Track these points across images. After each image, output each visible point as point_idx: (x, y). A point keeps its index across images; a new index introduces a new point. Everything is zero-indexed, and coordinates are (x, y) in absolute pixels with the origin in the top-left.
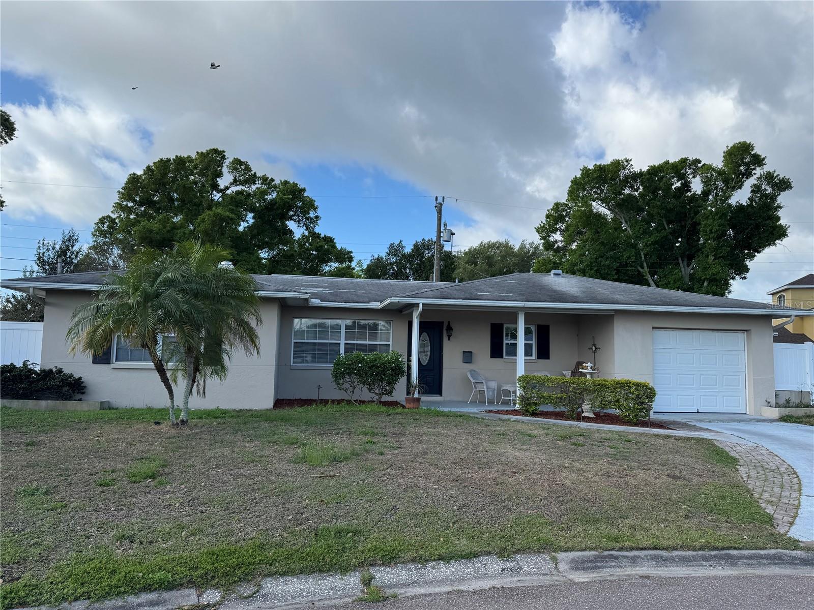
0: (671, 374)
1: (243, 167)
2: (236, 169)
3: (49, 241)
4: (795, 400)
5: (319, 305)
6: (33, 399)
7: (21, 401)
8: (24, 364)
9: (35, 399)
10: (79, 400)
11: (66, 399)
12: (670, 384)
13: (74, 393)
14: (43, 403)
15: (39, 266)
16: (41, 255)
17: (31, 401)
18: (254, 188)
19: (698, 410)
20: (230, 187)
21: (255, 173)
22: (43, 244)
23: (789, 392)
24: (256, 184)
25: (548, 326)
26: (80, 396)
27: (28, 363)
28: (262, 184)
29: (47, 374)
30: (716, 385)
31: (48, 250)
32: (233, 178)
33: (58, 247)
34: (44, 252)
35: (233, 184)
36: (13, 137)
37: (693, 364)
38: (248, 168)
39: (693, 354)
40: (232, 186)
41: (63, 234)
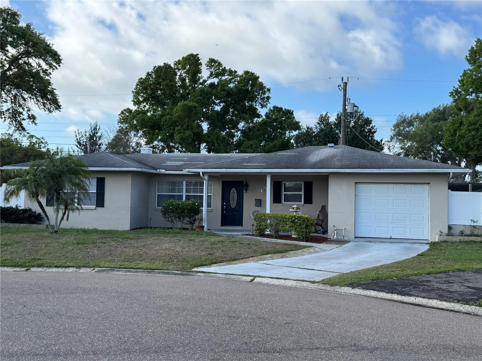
0: (371, 213)
1: (217, 64)
2: (211, 67)
3: (82, 130)
4: (468, 232)
5: (165, 173)
6: (18, 223)
7: (13, 224)
8: (16, 206)
9: (19, 223)
10: (39, 224)
11: (32, 223)
12: (371, 219)
13: (37, 220)
14: (22, 225)
15: (77, 147)
16: (79, 140)
17: (17, 224)
18: (224, 78)
19: (391, 236)
20: (207, 80)
21: (225, 68)
22: (78, 133)
23: (464, 226)
24: (225, 76)
25: (312, 182)
26: (40, 222)
27: (18, 206)
28: (229, 75)
29: (25, 211)
30: (406, 221)
31: (82, 136)
32: (209, 73)
33: (88, 134)
34: (80, 138)
35: (209, 77)
36: (60, 65)
37: (388, 206)
38: (220, 64)
39: (389, 199)
40: (209, 79)
41: (90, 126)
